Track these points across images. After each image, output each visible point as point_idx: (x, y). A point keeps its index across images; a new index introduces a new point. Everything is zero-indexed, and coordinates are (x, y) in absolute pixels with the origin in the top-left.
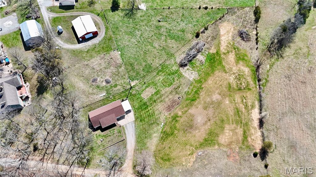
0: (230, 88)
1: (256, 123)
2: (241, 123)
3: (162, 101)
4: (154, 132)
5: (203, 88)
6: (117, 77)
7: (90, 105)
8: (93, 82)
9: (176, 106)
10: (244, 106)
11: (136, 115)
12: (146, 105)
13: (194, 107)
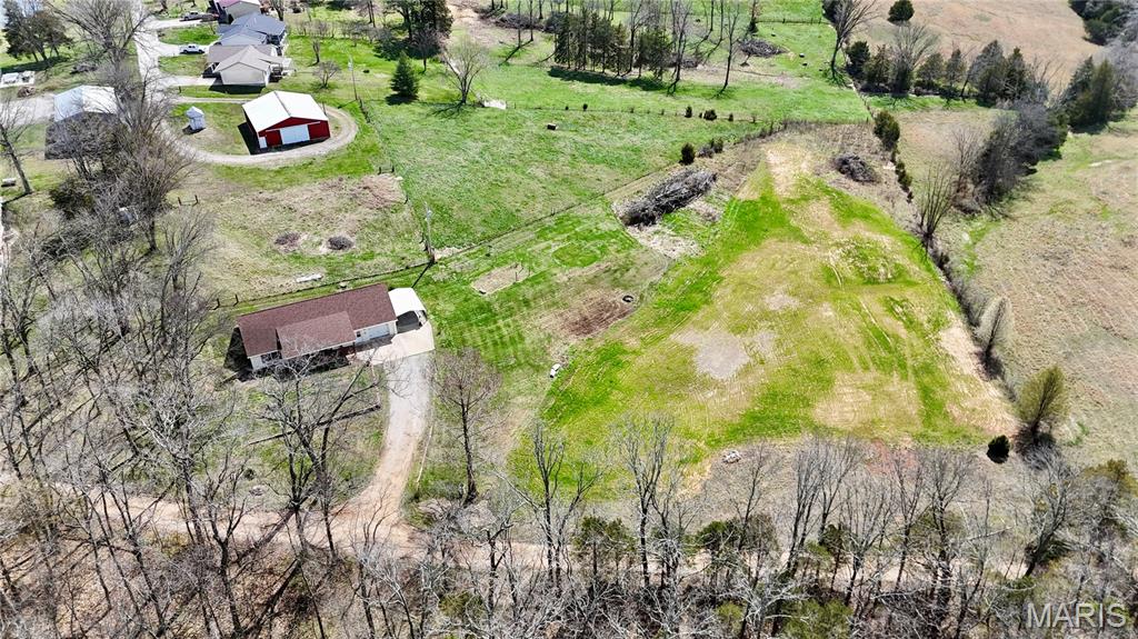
0: (832, 279)
1: (968, 364)
2: (903, 366)
3: (555, 304)
4: (520, 393)
5: (723, 278)
6: (379, 235)
7: (251, 303)
8: (279, 242)
9: (615, 319)
10: (901, 323)
11: (444, 336)
12: (490, 311)
13: (689, 325)
